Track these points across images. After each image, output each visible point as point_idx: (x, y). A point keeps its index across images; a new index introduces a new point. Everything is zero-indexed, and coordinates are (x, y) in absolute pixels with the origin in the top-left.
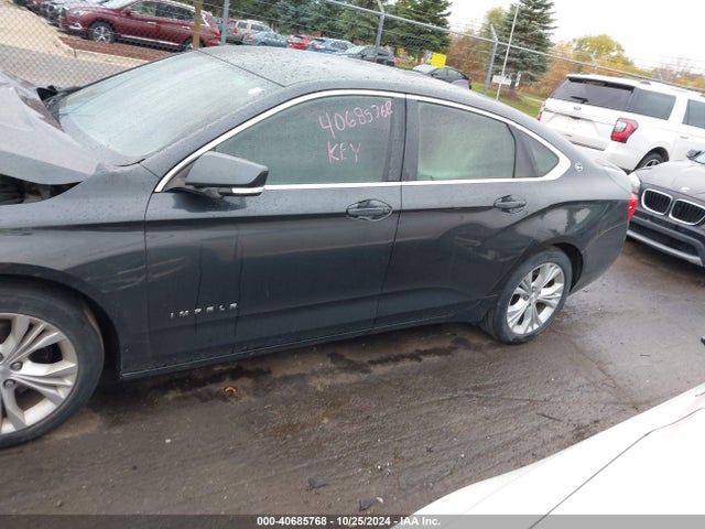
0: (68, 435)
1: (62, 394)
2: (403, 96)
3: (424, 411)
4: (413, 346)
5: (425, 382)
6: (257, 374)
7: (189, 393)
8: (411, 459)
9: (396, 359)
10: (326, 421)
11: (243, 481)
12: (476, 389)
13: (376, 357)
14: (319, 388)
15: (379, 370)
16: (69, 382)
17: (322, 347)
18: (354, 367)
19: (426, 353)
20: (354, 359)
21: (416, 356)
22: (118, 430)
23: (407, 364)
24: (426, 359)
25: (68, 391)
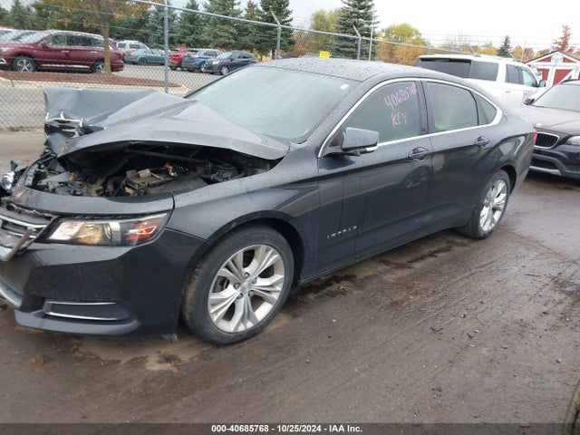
0: (275, 327)
1: (275, 296)
2: (419, 80)
3: (462, 283)
4: (426, 250)
5: (450, 268)
6: (349, 278)
7: (320, 294)
8: (475, 309)
9: (423, 258)
10: (411, 297)
11: (395, 335)
12: (481, 267)
13: (409, 259)
14: (392, 280)
15: (418, 265)
16: (279, 288)
17: (373, 258)
18: (402, 267)
19: (436, 252)
20: (399, 261)
21: (432, 254)
22: (301, 320)
23: (430, 260)
24: (440, 255)
25: (278, 294)
